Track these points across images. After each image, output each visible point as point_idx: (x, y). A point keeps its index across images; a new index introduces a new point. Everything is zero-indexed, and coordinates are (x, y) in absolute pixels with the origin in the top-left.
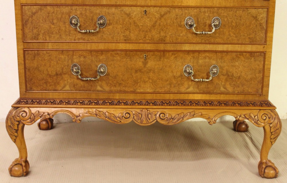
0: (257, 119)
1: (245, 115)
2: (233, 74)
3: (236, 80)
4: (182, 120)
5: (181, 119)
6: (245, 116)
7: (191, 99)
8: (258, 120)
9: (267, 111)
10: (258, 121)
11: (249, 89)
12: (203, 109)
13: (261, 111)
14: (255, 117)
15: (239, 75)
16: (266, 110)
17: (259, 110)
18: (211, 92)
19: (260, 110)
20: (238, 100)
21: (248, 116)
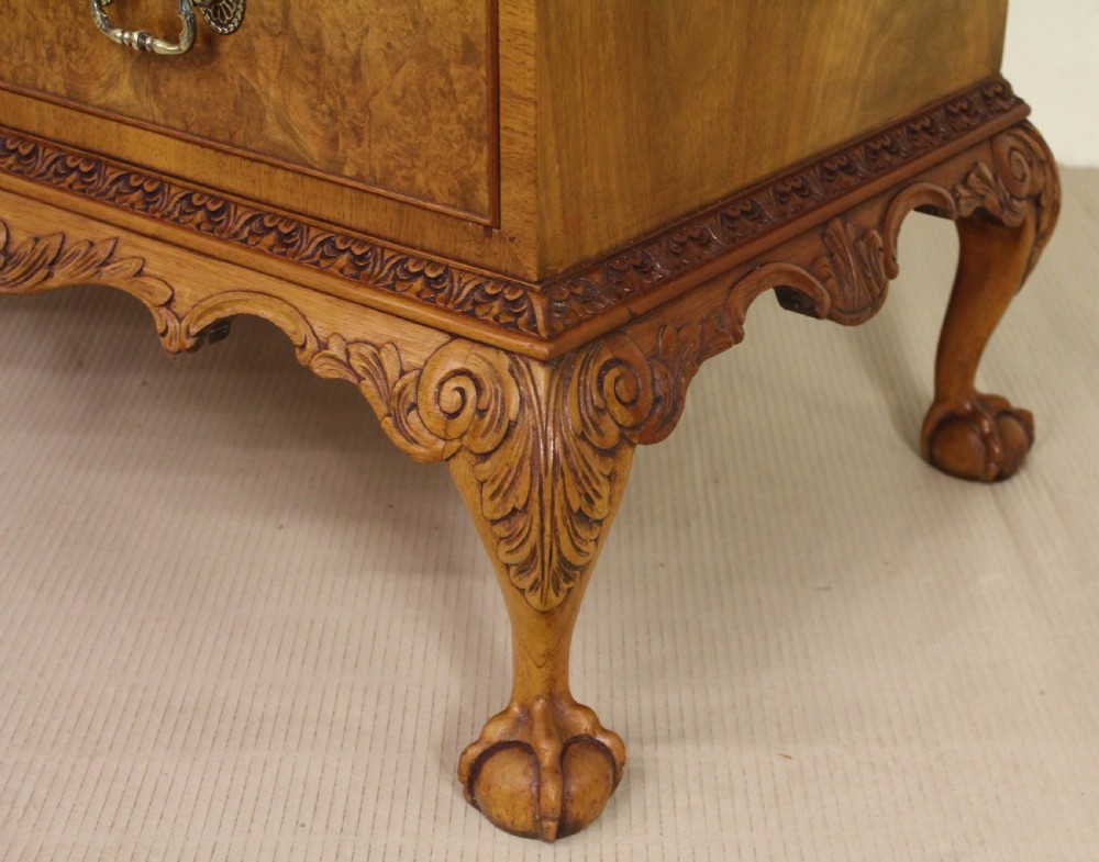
0: (411, 399)
1: (353, 349)
2: (319, 33)
3: (338, 84)
4: (46, 278)
5: (42, 273)
6: (348, 353)
7: (136, 159)
8: (414, 406)
9: (491, 355)
10: (413, 412)
11: (414, 166)
12: (155, 238)
13: (455, 343)
14: (402, 373)
15: (352, 47)
16: (482, 352)
17: (443, 338)
18: (220, 138)
19: (454, 336)
20: (365, 233)
21: (363, 357)
